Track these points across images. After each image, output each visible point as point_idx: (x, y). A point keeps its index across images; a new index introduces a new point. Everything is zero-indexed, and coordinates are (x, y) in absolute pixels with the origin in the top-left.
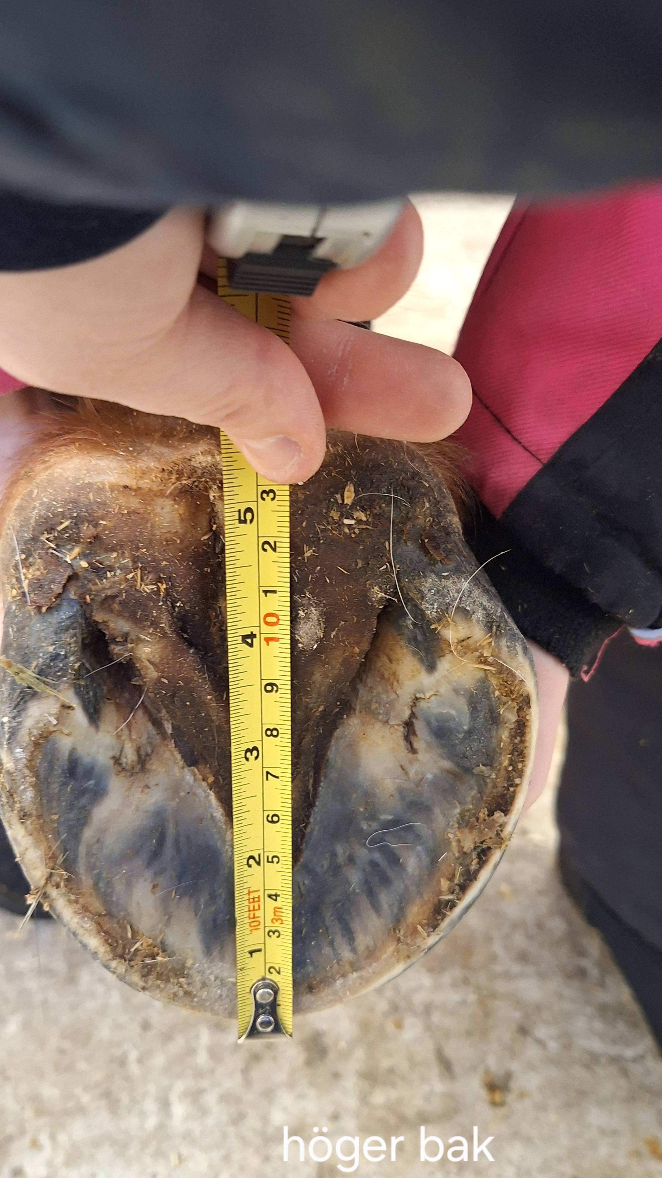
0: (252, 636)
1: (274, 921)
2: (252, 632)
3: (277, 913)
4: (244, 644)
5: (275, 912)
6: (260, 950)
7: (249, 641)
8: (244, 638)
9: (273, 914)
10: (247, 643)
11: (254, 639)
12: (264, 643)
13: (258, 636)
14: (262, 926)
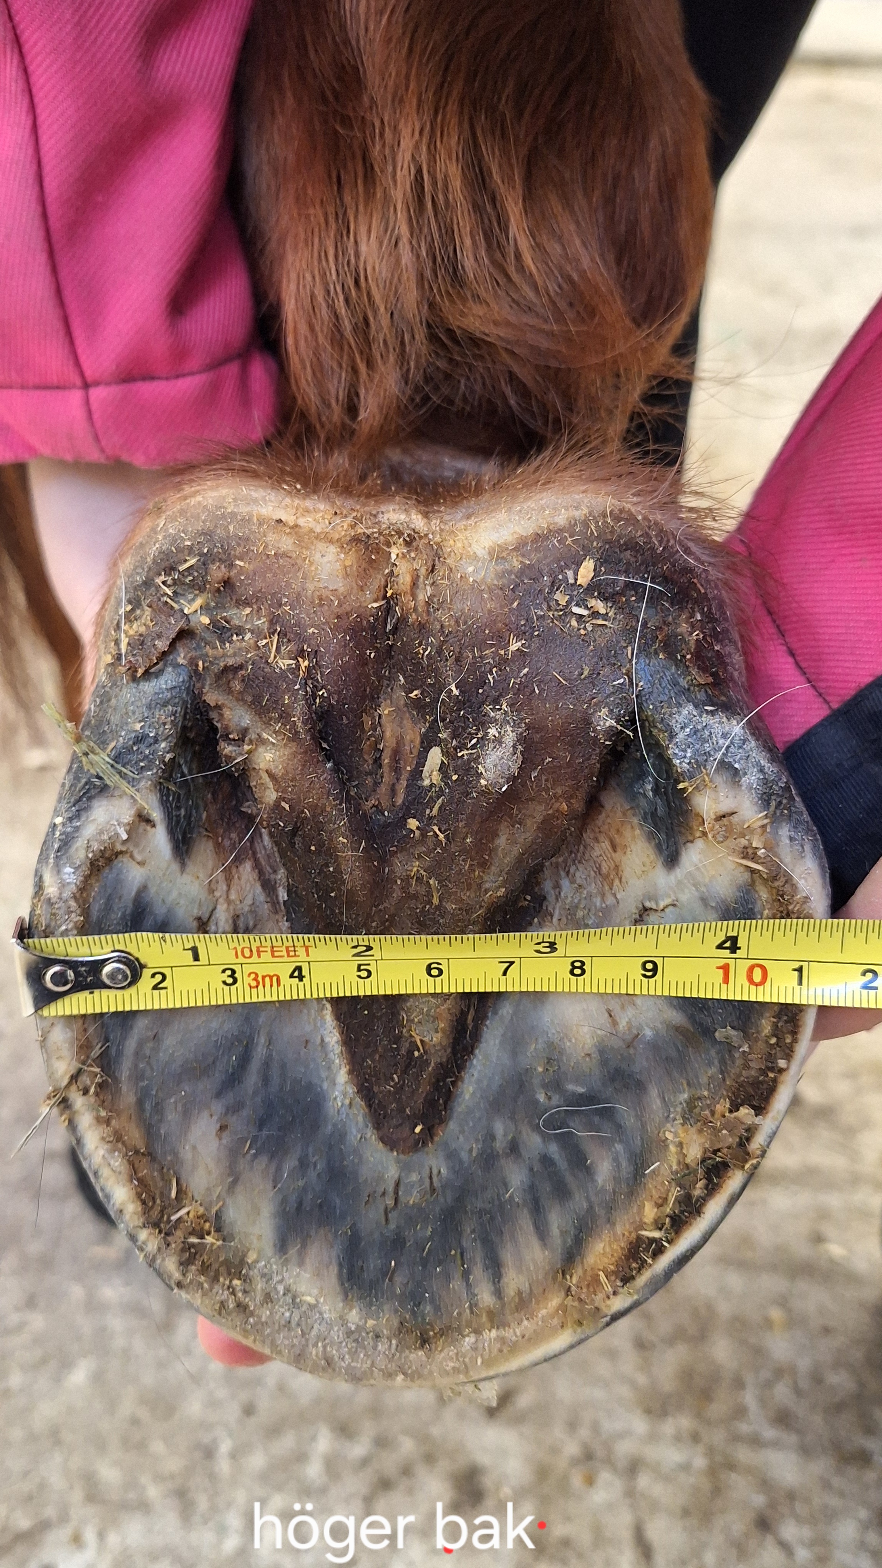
0: (734, 948)
1: (253, 976)
2: (739, 948)
3: (267, 980)
4: (723, 938)
5: (271, 977)
6: (196, 958)
7: (728, 944)
8: (734, 940)
9: (265, 974)
10: (725, 942)
11: (728, 951)
12: (722, 962)
13: (733, 955)
14: (241, 960)
